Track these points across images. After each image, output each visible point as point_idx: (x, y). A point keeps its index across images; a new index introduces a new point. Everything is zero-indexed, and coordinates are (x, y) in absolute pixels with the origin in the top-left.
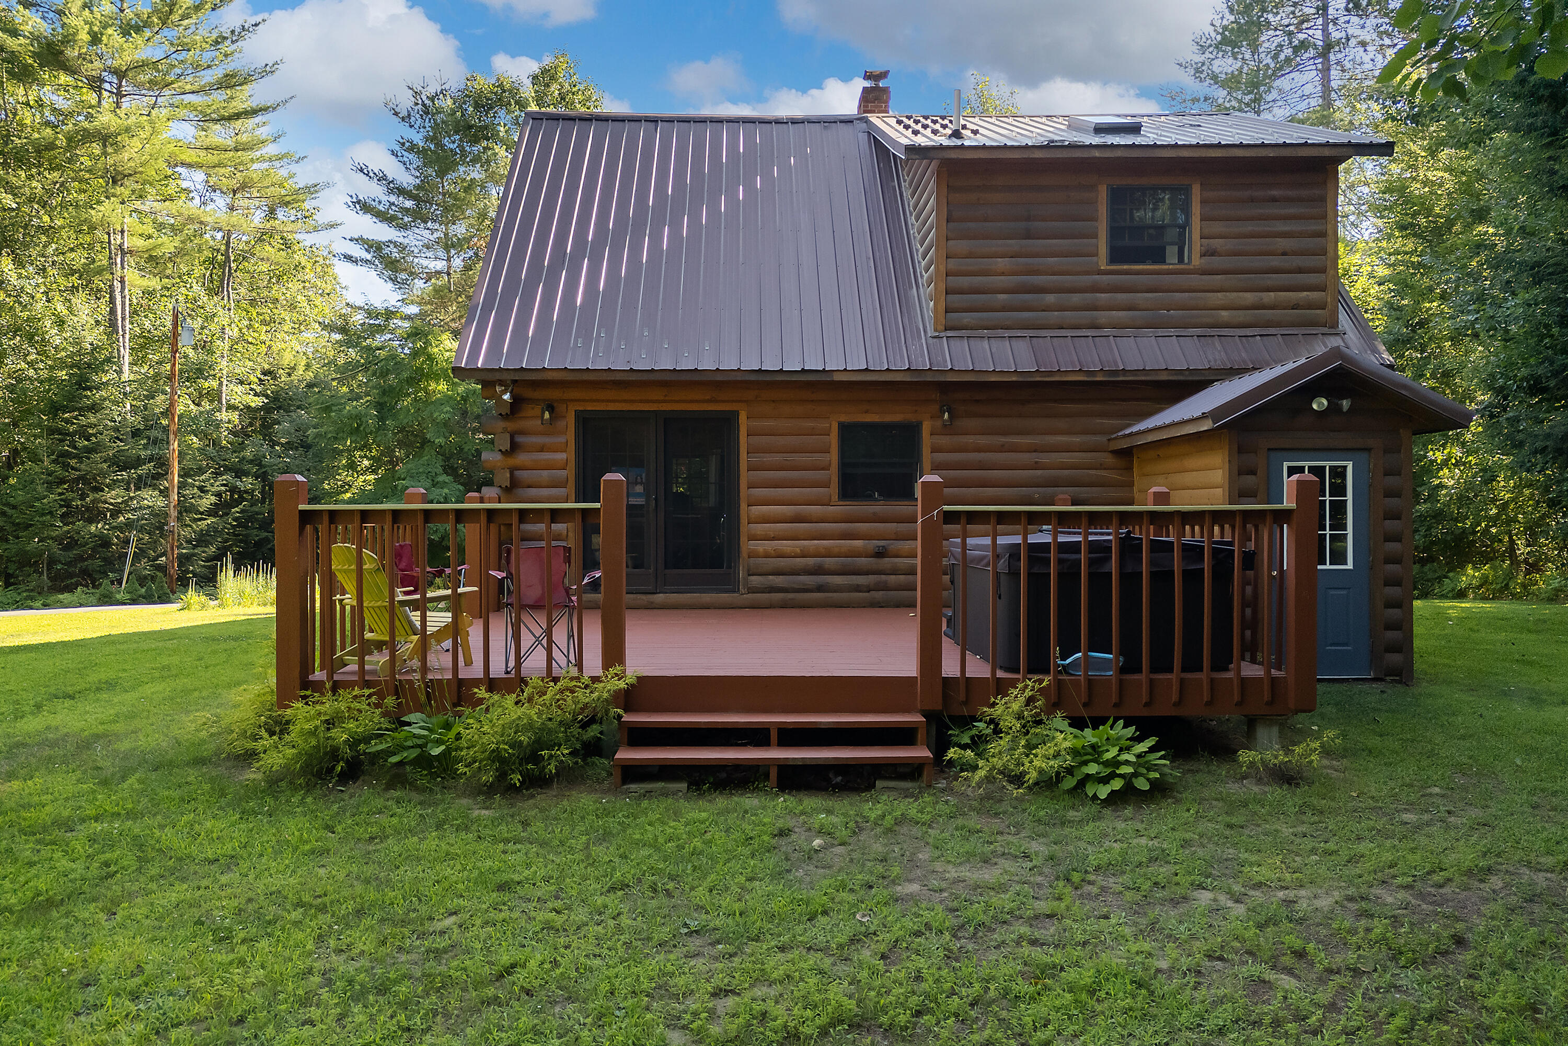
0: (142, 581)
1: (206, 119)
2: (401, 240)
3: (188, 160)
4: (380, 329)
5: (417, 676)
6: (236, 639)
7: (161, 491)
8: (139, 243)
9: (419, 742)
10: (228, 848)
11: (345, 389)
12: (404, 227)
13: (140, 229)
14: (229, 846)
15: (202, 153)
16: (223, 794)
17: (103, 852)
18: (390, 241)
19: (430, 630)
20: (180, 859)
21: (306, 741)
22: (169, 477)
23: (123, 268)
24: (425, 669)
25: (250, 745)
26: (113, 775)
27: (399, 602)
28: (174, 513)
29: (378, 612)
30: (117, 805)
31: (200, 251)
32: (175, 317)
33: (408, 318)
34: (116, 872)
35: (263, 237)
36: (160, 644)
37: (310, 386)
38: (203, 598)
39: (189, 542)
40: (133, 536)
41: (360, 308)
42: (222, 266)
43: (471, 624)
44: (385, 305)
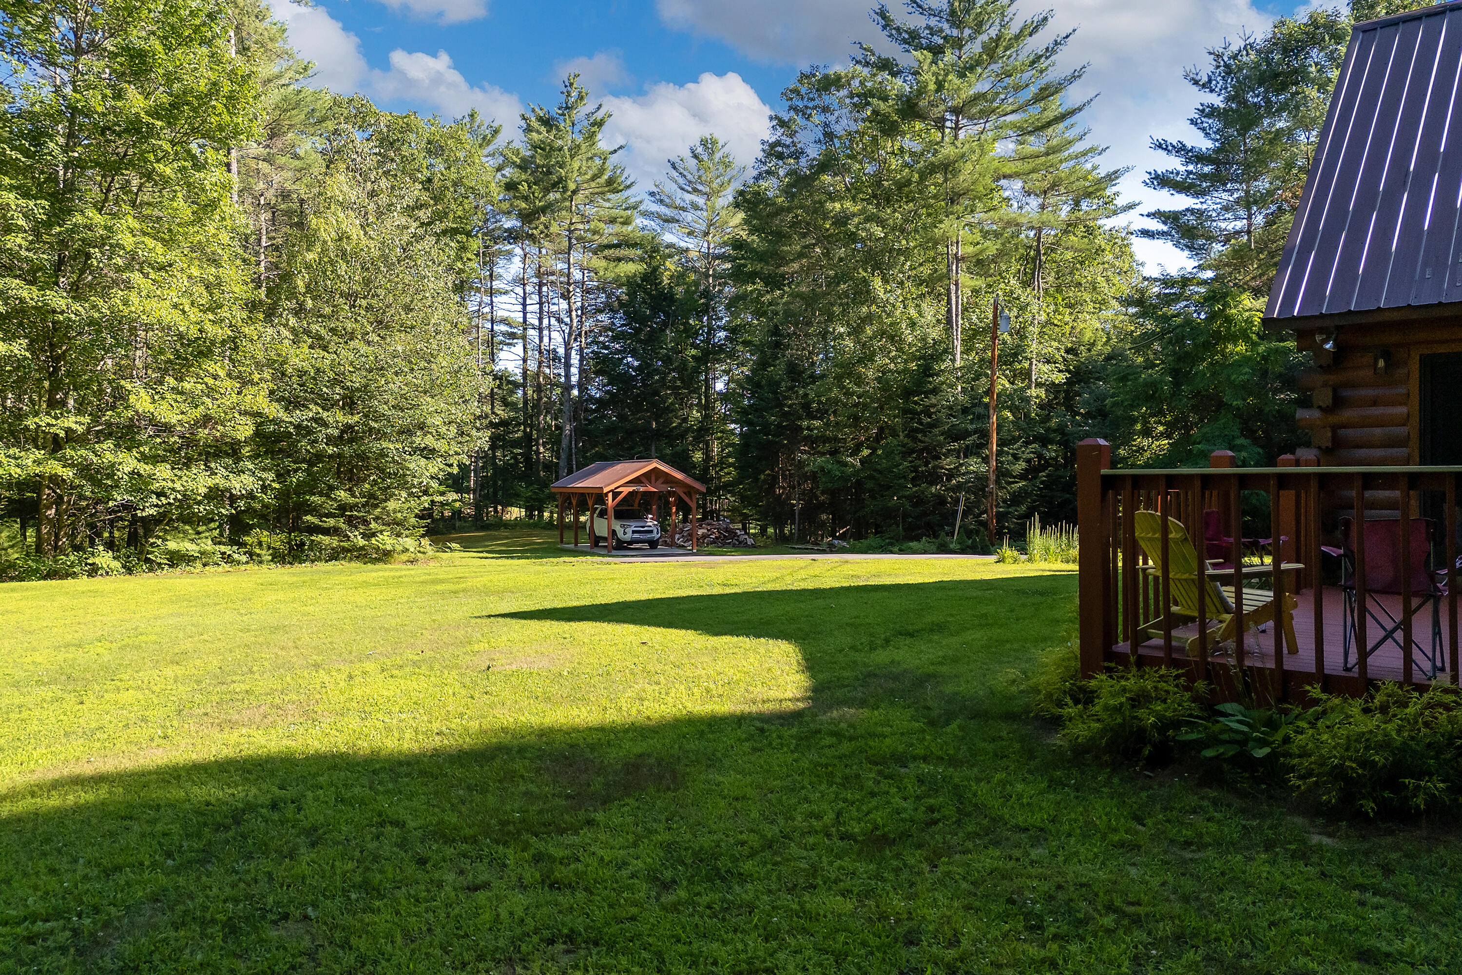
0: (969, 533)
1: (1023, 132)
2: (1198, 206)
3: (1008, 172)
4: (1176, 298)
5: (1232, 661)
6: (1042, 594)
7: (983, 459)
8: (970, 249)
9: (1238, 737)
10: (1037, 818)
11: (1140, 360)
12: (1200, 193)
13: (970, 237)
14: (1038, 816)
15: (1019, 163)
16: (1031, 756)
17: (929, 796)
18: (1187, 210)
19: (1246, 609)
20: (993, 820)
21: (1110, 716)
22: (989, 446)
23: (957, 273)
24: (1241, 653)
25: (1057, 711)
26: (940, 716)
27: (1209, 576)
28: (993, 477)
29: (1186, 587)
30: (941, 749)
31: (1017, 249)
32: (996, 308)
33: (1204, 282)
34: (939, 820)
35: (1069, 227)
36: (979, 593)
37: (1109, 358)
38: (1016, 553)
39: (1005, 501)
40: (962, 495)
41: (1156, 280)
42: (1034, 260)
43: (1295, 605)
44: (1181, 273)
